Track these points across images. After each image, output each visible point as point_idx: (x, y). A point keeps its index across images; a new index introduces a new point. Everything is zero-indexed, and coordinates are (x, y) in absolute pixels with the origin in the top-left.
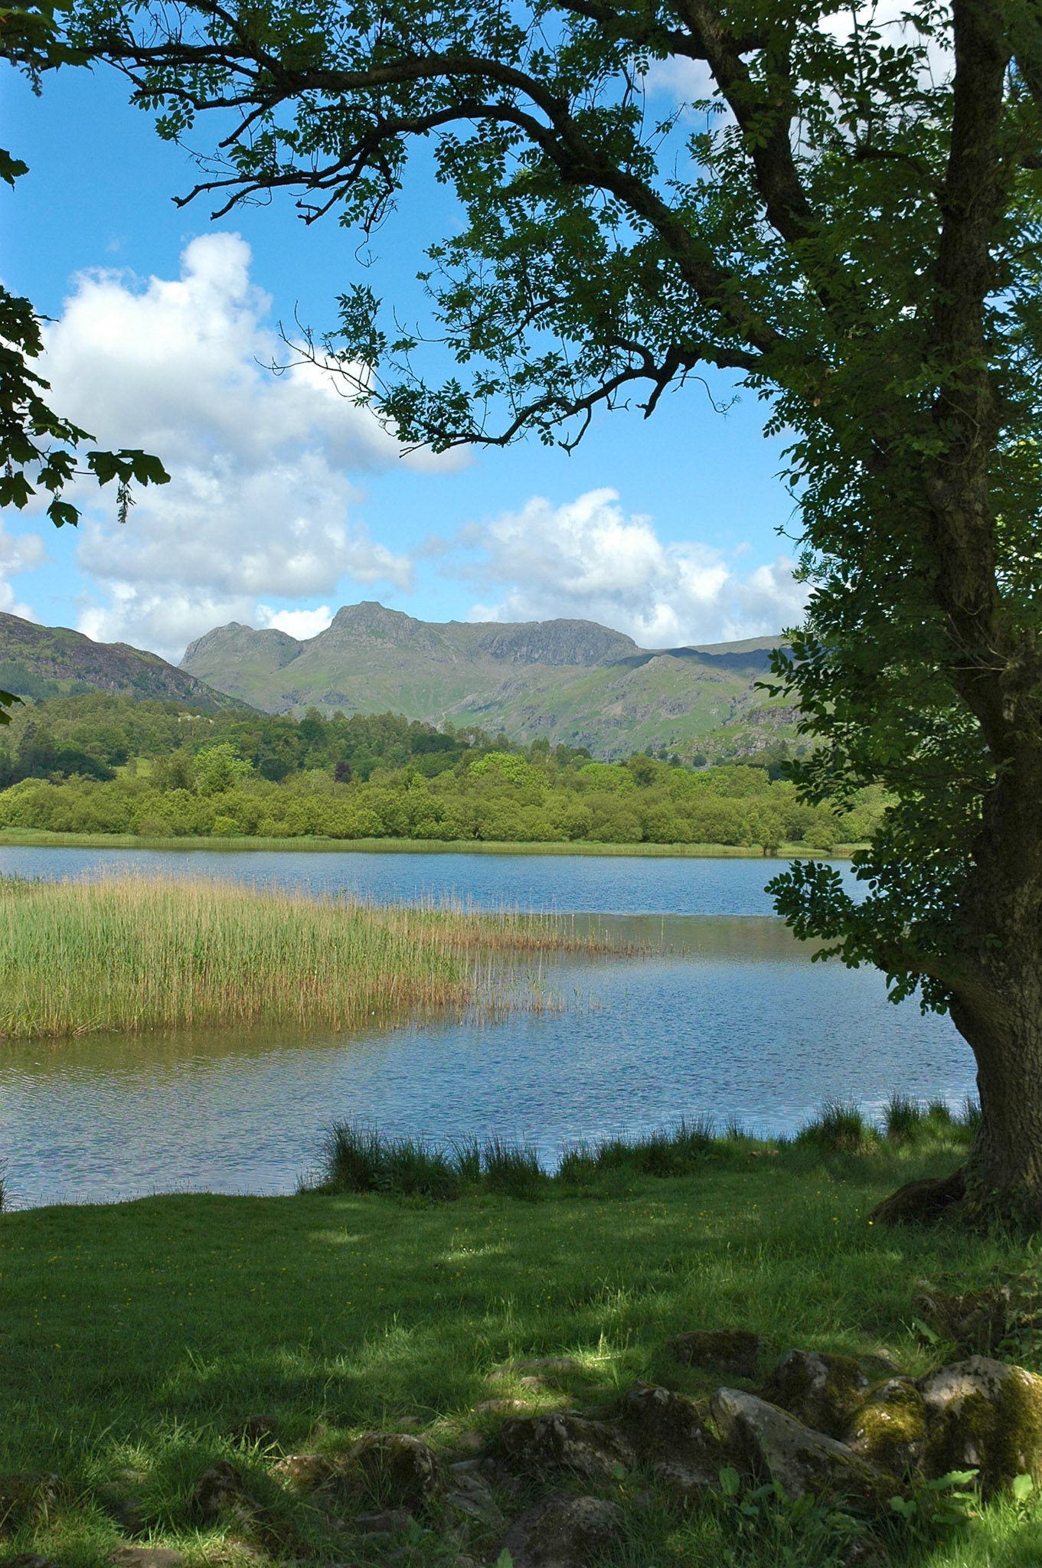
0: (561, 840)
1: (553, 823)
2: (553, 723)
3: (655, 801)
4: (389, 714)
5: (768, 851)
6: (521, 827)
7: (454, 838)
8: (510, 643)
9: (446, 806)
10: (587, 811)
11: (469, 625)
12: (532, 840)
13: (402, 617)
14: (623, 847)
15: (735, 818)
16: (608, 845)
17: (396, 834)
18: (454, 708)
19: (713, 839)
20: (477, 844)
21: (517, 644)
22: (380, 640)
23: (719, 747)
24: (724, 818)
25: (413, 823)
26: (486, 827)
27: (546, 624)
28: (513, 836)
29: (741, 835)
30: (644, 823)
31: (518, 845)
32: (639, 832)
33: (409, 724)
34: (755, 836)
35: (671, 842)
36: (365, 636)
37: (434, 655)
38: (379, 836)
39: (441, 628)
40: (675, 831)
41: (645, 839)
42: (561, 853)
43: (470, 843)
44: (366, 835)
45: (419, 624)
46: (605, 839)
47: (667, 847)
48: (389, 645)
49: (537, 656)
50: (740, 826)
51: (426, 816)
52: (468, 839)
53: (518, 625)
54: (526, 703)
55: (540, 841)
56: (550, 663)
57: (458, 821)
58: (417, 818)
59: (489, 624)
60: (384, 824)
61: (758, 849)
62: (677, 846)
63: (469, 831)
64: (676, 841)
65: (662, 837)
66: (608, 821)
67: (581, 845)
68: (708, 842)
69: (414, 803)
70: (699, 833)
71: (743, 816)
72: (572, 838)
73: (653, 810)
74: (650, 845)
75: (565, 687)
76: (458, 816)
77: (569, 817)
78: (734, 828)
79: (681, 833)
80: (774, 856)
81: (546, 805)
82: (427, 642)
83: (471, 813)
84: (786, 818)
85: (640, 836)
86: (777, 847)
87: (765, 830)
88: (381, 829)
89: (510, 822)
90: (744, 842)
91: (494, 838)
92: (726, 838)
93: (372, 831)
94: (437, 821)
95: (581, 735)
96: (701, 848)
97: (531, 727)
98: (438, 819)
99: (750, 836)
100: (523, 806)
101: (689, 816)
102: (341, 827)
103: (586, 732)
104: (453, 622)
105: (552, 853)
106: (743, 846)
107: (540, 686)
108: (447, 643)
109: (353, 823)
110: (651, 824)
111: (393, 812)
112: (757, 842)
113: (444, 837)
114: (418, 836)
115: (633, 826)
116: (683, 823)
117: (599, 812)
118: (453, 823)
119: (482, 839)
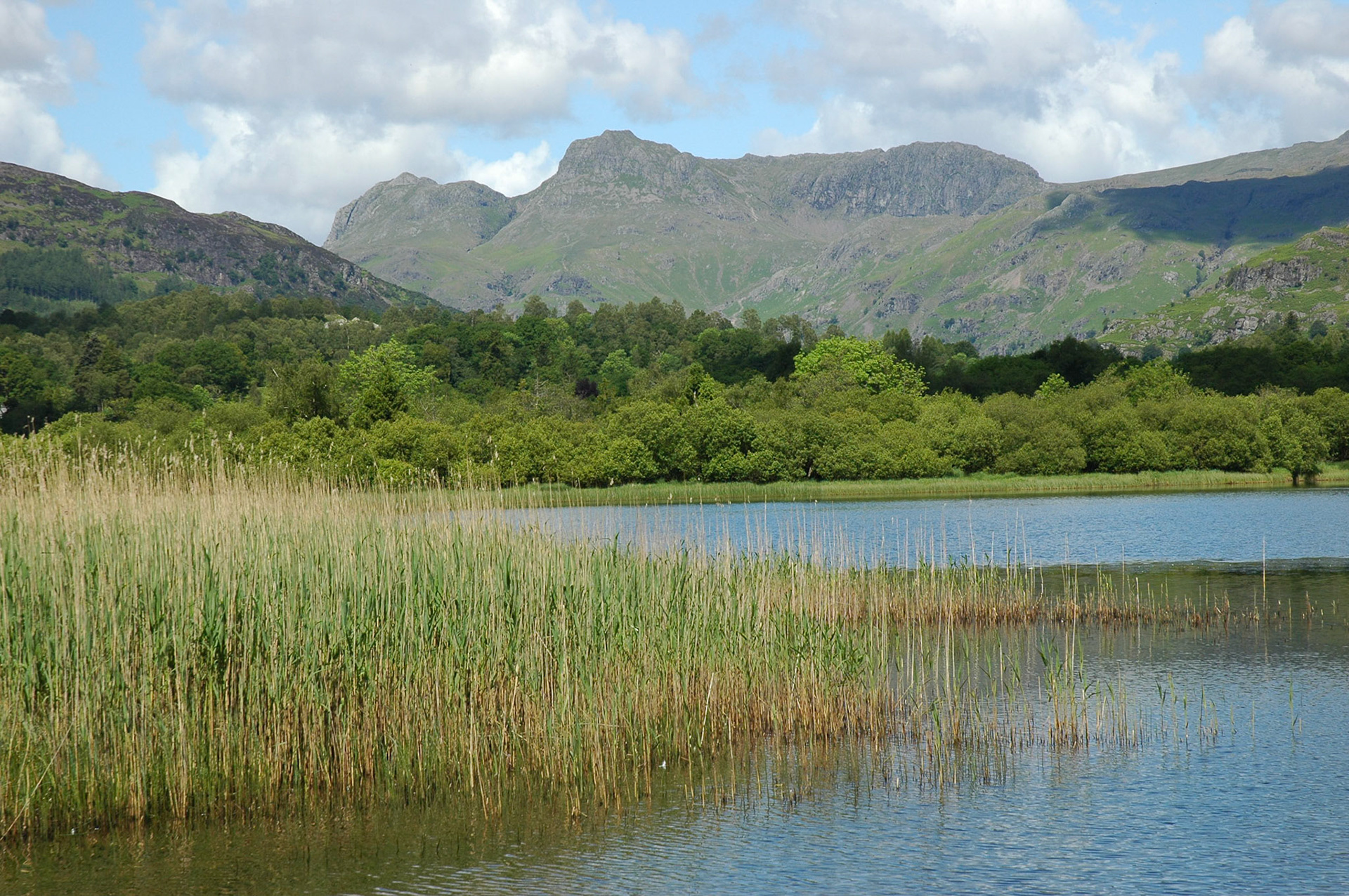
0: (950, 475)
1: (935, 446)
2: (914, 308)
3: (1104, 404)
4: (656, 301)
5: (1301, 479)
6: (884, 455)
7: (774, 478)
8: (841, 184)
9: (758, 426)
10: (992, 425)
11: (772, 161)
12: (903, 475)
13: (668, 152)
14: (1055, 482)
15: (1242, 425)
16: (1030, 480)
17: (677, 475)
18: (756, 291)
19: (1206, 463)
20: (813, 485)
21: (850, 186)
22: (635, 190)
23: (1182, 331)
24: (1224, 427)
25: (703, 456)
26: (826, 457)
27: (894, 152)
28: (871, 470)
29: (1253, 453)
30: (1088, 442)
31: (879, 485)
32: (1080, 455)
33: (688, 315)
34: (1276, 455)
35: (1135, 470)
36: (611, 185)
37: (722, 211)
38: (649, 479)
39: (730, 167)
40: (1141, 452)
41: (1091, 467)
42: (952, 496)
43: (801, 485)
44: (625, 479)
45: (695, 163)
46: (1024, 470)
47: (1129, 478)
48: (650, 198)
49: (883, 203)
50: (1252, 439)
51: (724, 444)
52: (796, 478)
53: (852, 156)
54: (870, 278)
55: (916, 477)
56: (905, 214)
57: (778, 449)
58: (711, 448)
59: (806, 157)
60: (657, 459)
61: (1284, 475)
62: (1146, 477)
63: (797, 466)
64: (1144, 468)
65: (1120, 462)
66: (1027, 439)
67: (983, 480)
68: (1199, 467)
69: (705, 423)
70: (1181, 453)
71: (1255, 422)
72: (969, 470)
73: (1102, 418)
74: (1100, 475)
75: (931, 249)
76: (777, 441)
77: (962, 437)
78: (1240, 443)
79: (1151, 454)
80: (1310, 485)
81: (922, 419)
82: (709, 191)
83: (799, 436)
84: (1326, 424)
85: (1082, 462)
86: (1315, 471)
87: (1292, 444)
88: (652, 467)
89: (864, 448)
90: (1259, 464)
91: (839, 476)
92: (1228, 460)
93: (636, 473)
94: (744, 451)
95: (958, 324)
96: (1188, 476)
97: (879, 314)
98: (745, 448)
99: (1268, 454)
100: (884, 421)
101: (1164, 426)
102: (586, 468)
103: (967, 318)
104: (748, 157)
105: (936, 496)
106: (1259, 471)
107: (889, 249)
108: (741, 190)
109: (605, 460)
110: (1099, 441)
111: (670, 440)
112: (1281, 465)
113: (756, 477)
114: (714, 478)
115: (1070, 446)
116: (1154, 438)
117: (1012, 425)
118: (769, 453)
119: (818, 477)
